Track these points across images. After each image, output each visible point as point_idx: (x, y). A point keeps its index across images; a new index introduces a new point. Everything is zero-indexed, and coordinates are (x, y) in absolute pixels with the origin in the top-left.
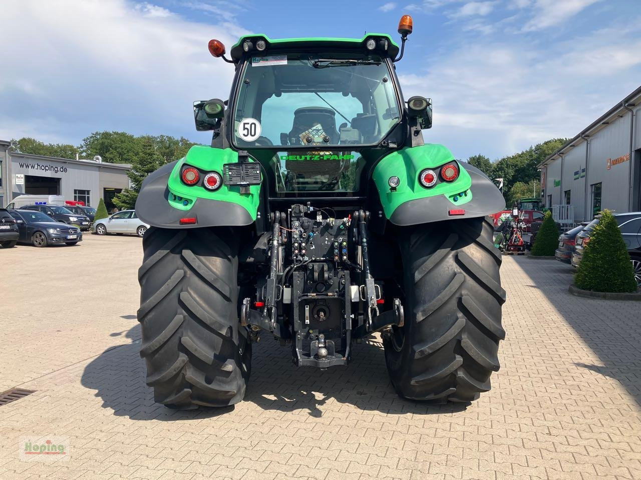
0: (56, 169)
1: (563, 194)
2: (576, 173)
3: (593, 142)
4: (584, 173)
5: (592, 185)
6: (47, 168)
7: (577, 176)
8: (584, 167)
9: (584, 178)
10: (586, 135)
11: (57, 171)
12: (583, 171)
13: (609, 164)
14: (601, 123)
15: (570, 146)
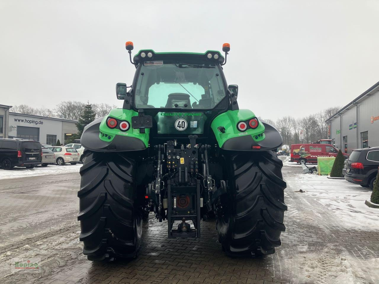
0: (36, 122)
1: (342, 138)
2: (351, 126)
3: (360, 107)
4: (356, 125)
5: (361, 133)
6: (31, 122)
7: (351, 127)
8: (355, 122)
9: (356, 128)
10: (356, 103)
11: (37, 123)
12: (355, 124)
13: (372, 120)
14: (366, 95)
15: (346, 109)
